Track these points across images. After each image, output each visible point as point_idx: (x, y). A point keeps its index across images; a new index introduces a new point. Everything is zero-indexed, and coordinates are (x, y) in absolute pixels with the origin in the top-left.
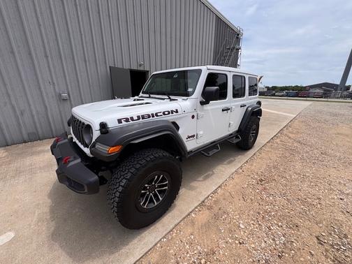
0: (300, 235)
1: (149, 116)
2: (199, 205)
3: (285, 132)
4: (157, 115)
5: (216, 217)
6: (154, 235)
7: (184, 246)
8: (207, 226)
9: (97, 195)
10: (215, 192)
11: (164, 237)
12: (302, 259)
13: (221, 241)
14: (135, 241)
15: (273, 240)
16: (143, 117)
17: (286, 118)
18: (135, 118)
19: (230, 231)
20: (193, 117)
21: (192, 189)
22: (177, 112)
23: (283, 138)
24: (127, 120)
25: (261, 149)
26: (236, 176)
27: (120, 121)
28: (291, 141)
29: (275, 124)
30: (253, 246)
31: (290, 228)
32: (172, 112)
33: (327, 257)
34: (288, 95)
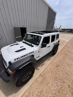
0: (65, 85)
1: (24, 56)
2: (40, 75)
3: (65, 47)
4: (27, 55)
5: (44, 79)
6: (27, 86)
7: (35, 90)
8: (41, 82)
9: (9, 83)
10: (44, 71)
11: (30, 87)
12: (64, 93)
13: (44, 88)
14: (22, 89)
15: (58, 87)
16: (23, 57)
17: (66, 41)
18: (20, 57)
19: (47, 84)
20: (39, 52)
21: (38, 69)
22: (33, 52)
23: (65, 50)
24: (17, 59)
25: (58, 54)
26: (50, 64)
27: (15, 60)
28: (66, 51)
29: (63, 44)
30: (52, 89)
31: (63, 83)
32: (32, 52)
33: (70, 92)
34: (68, 32)
